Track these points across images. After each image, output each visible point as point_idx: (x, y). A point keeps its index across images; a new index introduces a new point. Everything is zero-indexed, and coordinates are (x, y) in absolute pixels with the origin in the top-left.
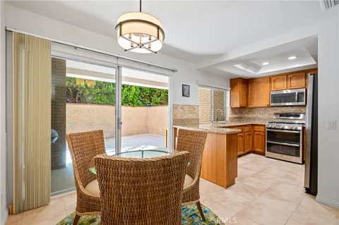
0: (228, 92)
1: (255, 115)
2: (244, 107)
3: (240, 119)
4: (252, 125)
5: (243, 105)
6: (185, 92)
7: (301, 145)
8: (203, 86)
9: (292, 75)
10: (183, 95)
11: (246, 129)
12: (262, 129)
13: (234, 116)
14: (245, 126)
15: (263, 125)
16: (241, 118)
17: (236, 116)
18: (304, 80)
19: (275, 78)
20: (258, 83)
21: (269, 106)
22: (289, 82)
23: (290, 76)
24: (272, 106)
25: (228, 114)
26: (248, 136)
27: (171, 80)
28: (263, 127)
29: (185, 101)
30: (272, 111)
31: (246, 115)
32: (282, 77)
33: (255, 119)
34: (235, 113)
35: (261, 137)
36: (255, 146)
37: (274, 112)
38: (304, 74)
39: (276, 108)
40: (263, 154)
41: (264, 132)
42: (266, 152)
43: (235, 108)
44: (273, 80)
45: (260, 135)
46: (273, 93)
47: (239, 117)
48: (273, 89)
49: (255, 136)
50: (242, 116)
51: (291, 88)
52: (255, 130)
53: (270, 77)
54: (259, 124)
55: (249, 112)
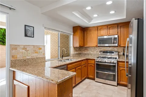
0: (72, 36)
1: (88, 52)
2: (82, 47)
3: (79, 54)
4: (87, 59)
6: (28, 32)
7: (116, 73)
8: (49, 29)
9: (110, 26)
10: (26, 35)
11: (83, 63)
13: (76, 53)
14: (82, 60)
15: (93, 59)
17: (77, 53)
18: (117, 29)
19: (100, 28)
20: (90, 31)
21: (97, 46)
22: (108, 30)
25: (72, 51)
26: (84, 68)
27: (8, 19)
28: (93, 61)
29: (28, 41)
30: (98, 50)
31: (84, 52)
32: (104, 27)
33: (88, 54)
34: (77, 51)
36: (89, 74)
37: (99, 50)
38: (117, 25)
39: (101, 48)
40: (94, 79)
41: (94, 64)
42: (96, 78)
43: (76, 47)
44: (99, 29)
45: (91, 66)
46: (99, 38)
47: (79, 53)
48: (99, 35)
49: (89, 67)
50: (81, 52)
51: (110, 35)
52: (89, 63)
53: (97, 27)
54: (91, 58)
55: (85, 50)
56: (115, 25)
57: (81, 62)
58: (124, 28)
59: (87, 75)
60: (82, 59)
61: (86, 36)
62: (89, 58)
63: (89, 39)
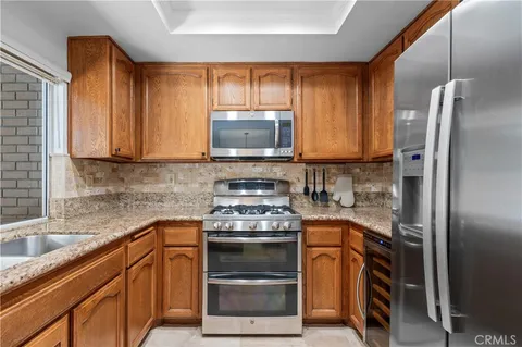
0: (60, 92)
1: (161, 187)
3: (113, 200)
4: (157, 224)
5: (124, 152)
9: (263, 72)
11: (135, 250)
12: (190, 235)
13: (87, 192)
16: (118, 196)
17: (99, 190)
19: (222, 71)
20: (174, 80)
21: (205, 158)
22: (255, 87)
23: (257, 73)
24: (214, 159)
26: (143, 275)
28: (194, 230)
31: (136, 188)
32: (239, 72)
33: (161, 198)
34: (96, 181)
35: (186, 264)
36: (168, 300)
37: (214, 175)
38: (289, 71)
39: (219, 165)
40: (196, 322)
41: (198, 246)
42: (205, 317)
44: (215, 78)
45: (180, 255)
46: (216, 116)
47: (109, 195)
48: (216, 107)
49: (168, 264)
50: (122, 190)
51: (261, 107)
52: (168, 241)
53: (209, 68)
54: (179, 218)
55: (146, 175)
56: (283, 70)
57: (121, 249)
58: (313, 85)
59: (161, 305)
60: (131, 229)
61: (151, 107)
62: (171, 218)
63: (165, 123)
